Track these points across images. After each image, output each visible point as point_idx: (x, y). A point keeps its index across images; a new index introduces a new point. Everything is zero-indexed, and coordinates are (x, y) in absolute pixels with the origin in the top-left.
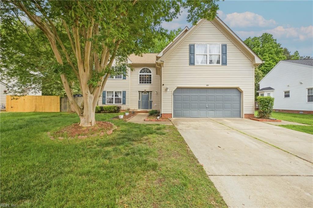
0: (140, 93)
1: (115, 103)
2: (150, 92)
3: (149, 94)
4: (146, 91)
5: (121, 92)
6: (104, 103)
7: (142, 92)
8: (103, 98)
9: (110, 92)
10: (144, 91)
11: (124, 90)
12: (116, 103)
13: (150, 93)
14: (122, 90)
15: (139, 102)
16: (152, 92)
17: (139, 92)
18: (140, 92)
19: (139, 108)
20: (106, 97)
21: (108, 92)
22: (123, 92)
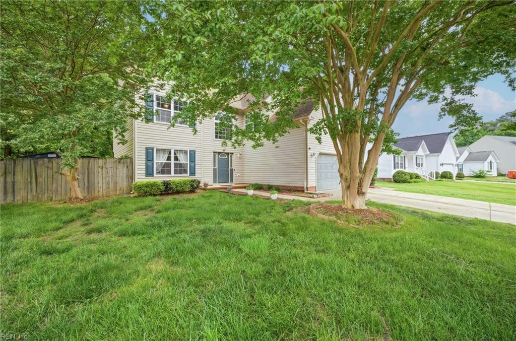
0: (214, 156)
1: (175, 174)
2: (231, 153)
3: (228, 157)
4: (226, 151)
5: (186, 152)
6: (149, 173)
7: (219, 153)
8: (146, 163)
9: (164, 150)
10: (222, 151)
11: (192, 149)
12: (177, 174)
13: (230, 155)
14: (188, 149)
15: (215, 170)
16: (232, 153)
17: (214, 152)
18: (216, 152)
19: (215, 181)
20: (155, 161)
21: (158, 150)
22: (190, 151)
